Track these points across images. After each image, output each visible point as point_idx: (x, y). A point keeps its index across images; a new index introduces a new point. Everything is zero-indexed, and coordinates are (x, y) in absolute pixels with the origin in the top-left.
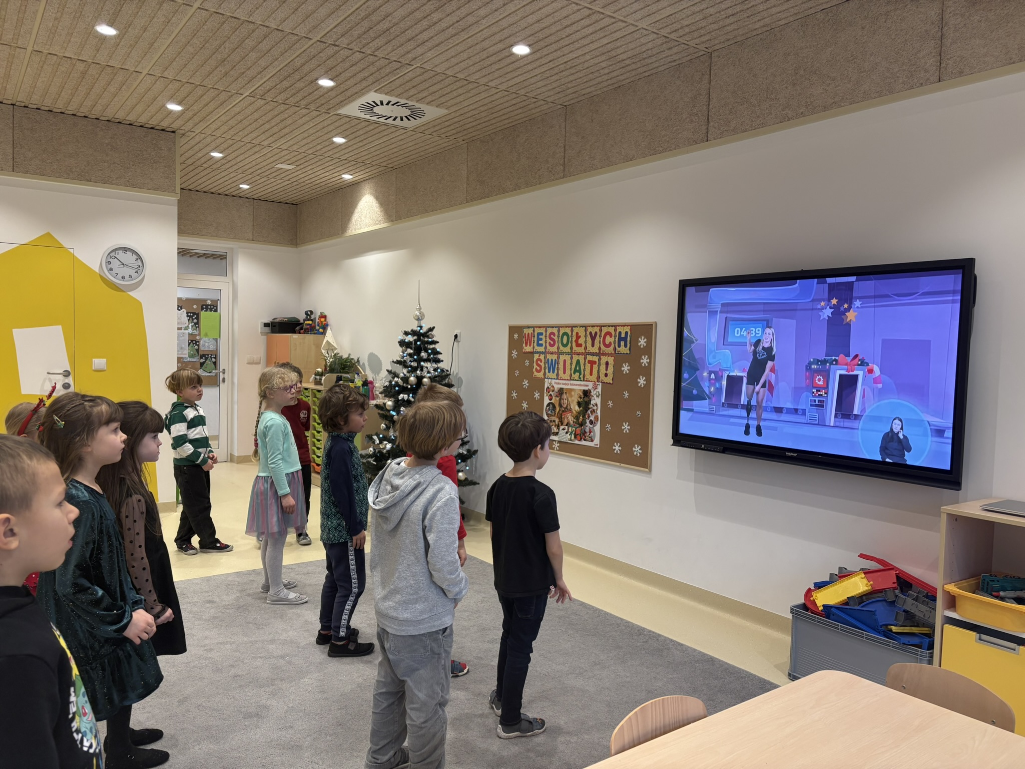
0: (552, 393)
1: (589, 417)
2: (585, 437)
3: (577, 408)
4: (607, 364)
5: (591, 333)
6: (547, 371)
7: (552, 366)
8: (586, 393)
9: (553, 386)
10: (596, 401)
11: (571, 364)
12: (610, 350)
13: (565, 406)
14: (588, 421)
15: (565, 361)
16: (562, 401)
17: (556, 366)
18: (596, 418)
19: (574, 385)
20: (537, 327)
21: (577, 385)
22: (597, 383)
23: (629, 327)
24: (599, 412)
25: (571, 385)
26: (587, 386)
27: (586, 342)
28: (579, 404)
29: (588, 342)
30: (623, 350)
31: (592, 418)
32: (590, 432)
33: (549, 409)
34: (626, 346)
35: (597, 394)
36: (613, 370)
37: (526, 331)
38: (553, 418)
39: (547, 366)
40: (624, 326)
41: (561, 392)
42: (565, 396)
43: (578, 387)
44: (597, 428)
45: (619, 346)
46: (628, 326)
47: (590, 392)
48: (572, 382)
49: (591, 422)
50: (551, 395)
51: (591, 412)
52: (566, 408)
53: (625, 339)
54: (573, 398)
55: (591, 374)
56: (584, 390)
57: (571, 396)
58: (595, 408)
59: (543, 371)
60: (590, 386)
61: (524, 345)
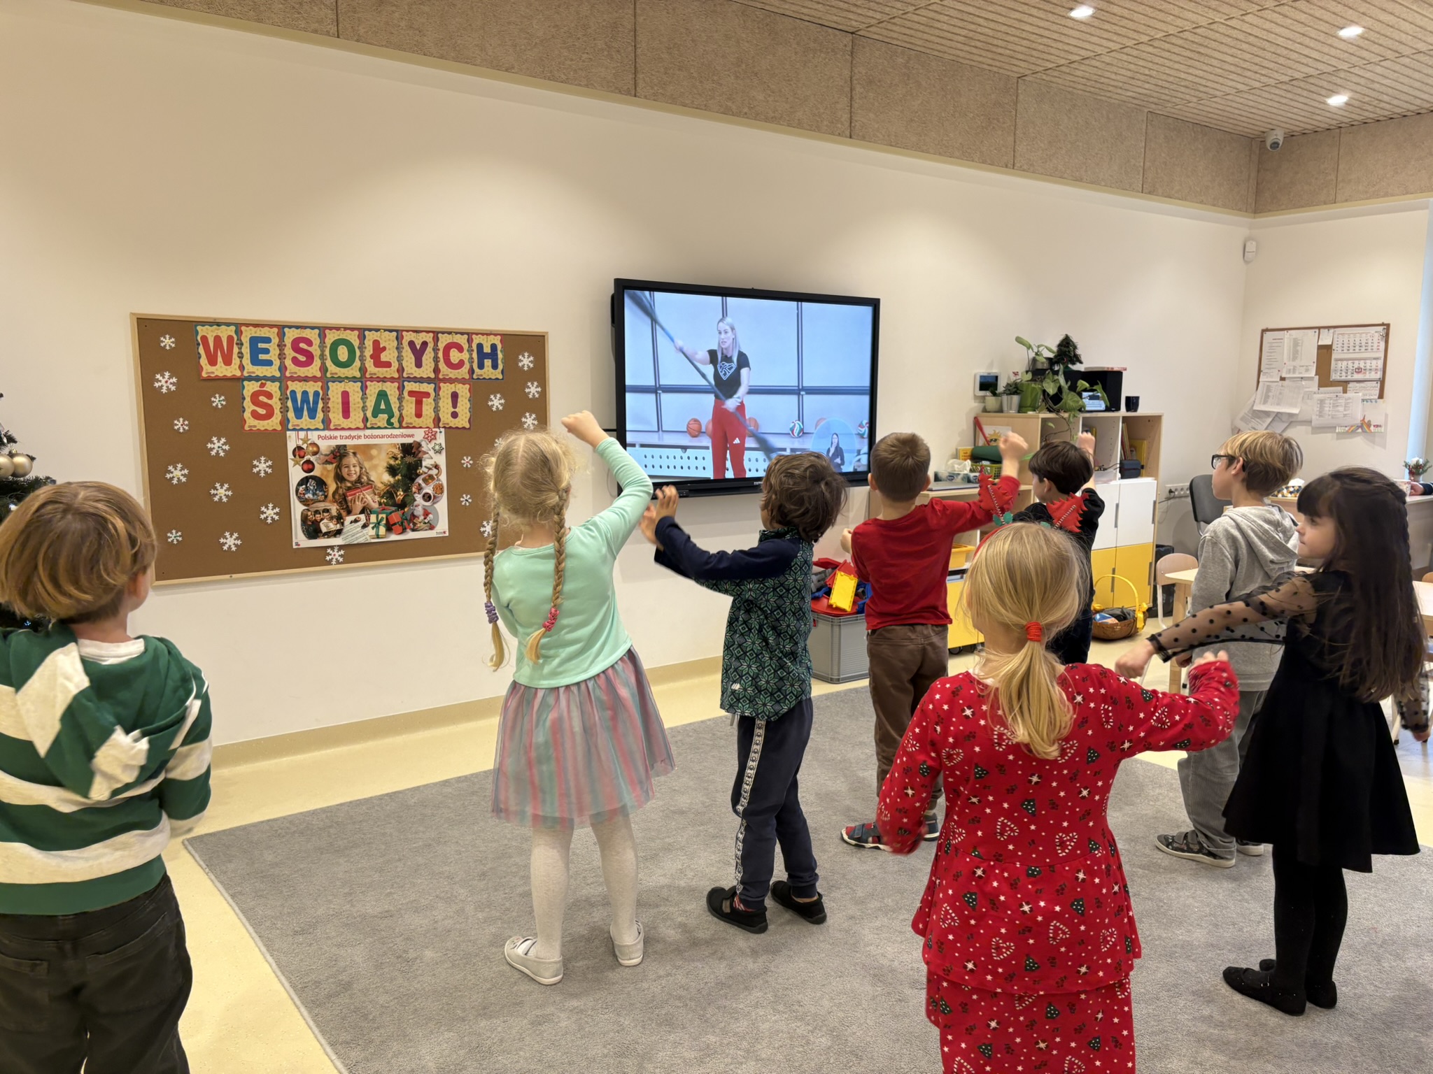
0: (313, 459)
1: (420, 489)
2: (415, 524)
3: (387, 478)
4: (455, 396)
5: (411, 344)
6: (291, 415)
7: (307, 406)
8: (410, 450)
9: (314, 444)
10: (434, 458)
11: (364, 398)
12: (463, 372)
13: (354, 477)
14: (419, 498)
15: (345, 395)
16: (345, 471)
17: (320, 405)
18: (439, 489)
19: (377, 437)
20: (247, 325)
21: (383, 437)
22: (437, 430)
23: (499, 337)
24: (443, 478)
25: (366, 437)
26: (412, 436)
27: (400, 359)
28: (392, 470)
29: (405, 359)
30: (488, 372)
31: (429, 489)
32: (426, 514)
33: (307, 490)
34: (495, 366)
35: (437, 448)
36: (468, 405)
37: (209, 333)
38: (321, 506)
39: (290, 404)
40: (487, 334)
41: (339, 454)
42: (351, 460)
43: (388, 440)
44: (442, 506)
45: (481, 366)
46: (496, 335)
47: (419, 445)
48: (368, 432)
49: (427, 497)
50: (308, 462)
51: (425, 480)
52: (359, 480)
53: (493, 355)
54: (375, 462)
55: (419, 414)
56: (403, 445)
57: (371, 458)
58: (434, 472)
59: (277, 417)
60: (418, 435)
61: (204, 361)
